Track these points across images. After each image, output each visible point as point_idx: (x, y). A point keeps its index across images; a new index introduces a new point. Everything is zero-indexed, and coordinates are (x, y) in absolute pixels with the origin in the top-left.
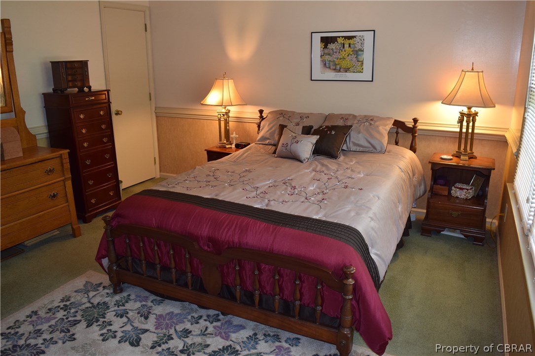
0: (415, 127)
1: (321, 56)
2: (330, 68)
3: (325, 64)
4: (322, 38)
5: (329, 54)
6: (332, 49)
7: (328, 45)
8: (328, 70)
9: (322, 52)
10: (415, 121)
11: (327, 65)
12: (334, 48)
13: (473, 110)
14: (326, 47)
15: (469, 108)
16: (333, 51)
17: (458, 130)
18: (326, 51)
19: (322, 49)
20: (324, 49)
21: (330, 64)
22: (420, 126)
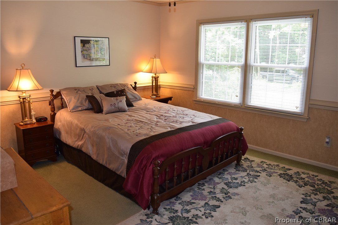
0: (135, 86)
1: (82, 51)
2: (87, 58)
3: (84, 57)
4: (81, 40)
5: (86, 50)
6: (88, 47)
7: (85, 45)
8: (86, 60)
9: (82, 49)
10: (135, 83)
11: (85, 57)
12: (89, 47)
13: (157, 75)
14: (84, 46)
15: (155, 74)
16: (88, 48)
17: (151, 85)
18: (84, 48)
19: (82, 47)
20: (83, 47)
21: (87, 56)
22: (137, 86)
